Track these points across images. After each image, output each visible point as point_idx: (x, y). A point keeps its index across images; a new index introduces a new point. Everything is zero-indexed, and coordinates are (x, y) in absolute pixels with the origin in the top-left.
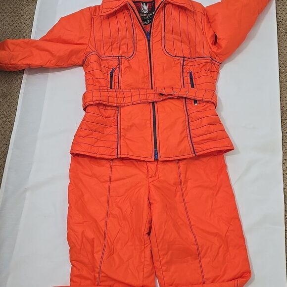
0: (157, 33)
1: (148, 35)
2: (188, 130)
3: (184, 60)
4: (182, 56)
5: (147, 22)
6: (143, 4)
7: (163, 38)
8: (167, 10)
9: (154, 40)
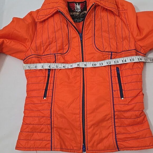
0: (88, 31)
1: (80, 33)
2: (114, 126)
3: (111, 55)
4: (110, 51)
5: (80, 19)
6: (76, 4)
7: (93, 35)
8: (97, 12)
9: (85, 37)
